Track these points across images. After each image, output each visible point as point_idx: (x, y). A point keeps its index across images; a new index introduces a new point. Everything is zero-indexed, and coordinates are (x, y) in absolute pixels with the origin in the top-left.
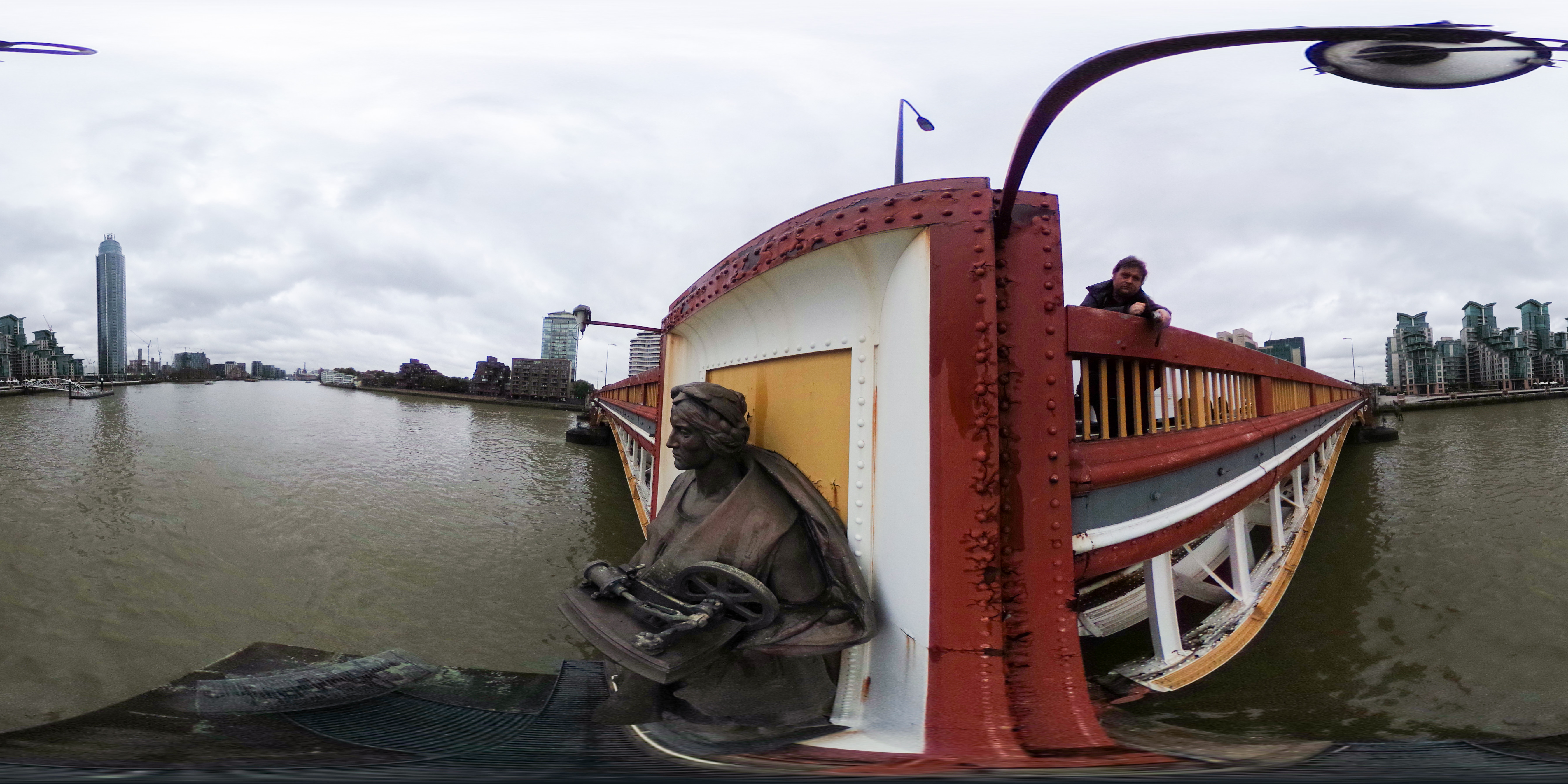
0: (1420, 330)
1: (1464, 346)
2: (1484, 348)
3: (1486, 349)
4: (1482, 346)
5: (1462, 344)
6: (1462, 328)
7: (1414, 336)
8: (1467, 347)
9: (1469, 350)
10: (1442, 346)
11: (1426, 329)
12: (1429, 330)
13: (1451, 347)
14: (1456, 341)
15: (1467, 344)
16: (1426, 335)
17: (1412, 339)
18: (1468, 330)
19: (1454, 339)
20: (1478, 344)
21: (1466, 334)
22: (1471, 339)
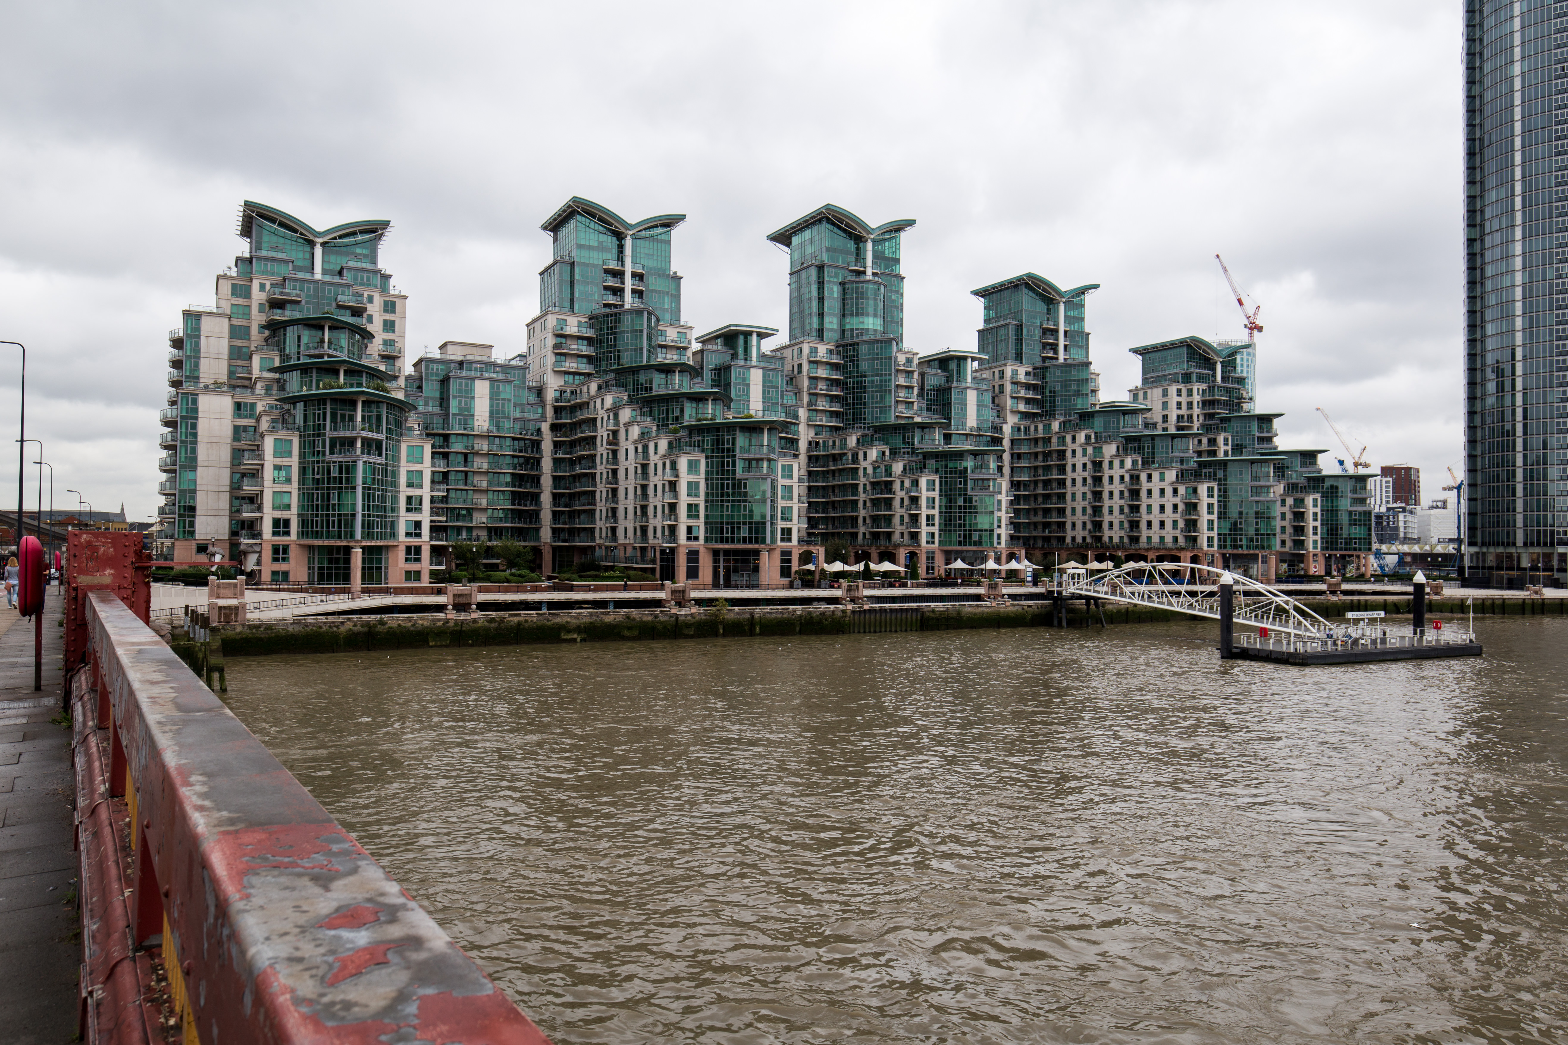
0: (346, 299)
1: (540, 391)
2: (615, 410)
3: (626, 414)
4: (609, 400)
5: (532, 379)
6: (536, 312)
7: (314, 324)
8: (550, 395)
9: (557, 410)
10: (444, 382)
11: (378, 299)
12: (389, 307)
13: (482, 389)
14: (505, 368)
15: (553, 384)
16: (376, 327)
17: (307, 336)
18: (562, 323)
19: (499, 356)
20: (594, 387)
21: (550, 341)
22: (571, 365)
